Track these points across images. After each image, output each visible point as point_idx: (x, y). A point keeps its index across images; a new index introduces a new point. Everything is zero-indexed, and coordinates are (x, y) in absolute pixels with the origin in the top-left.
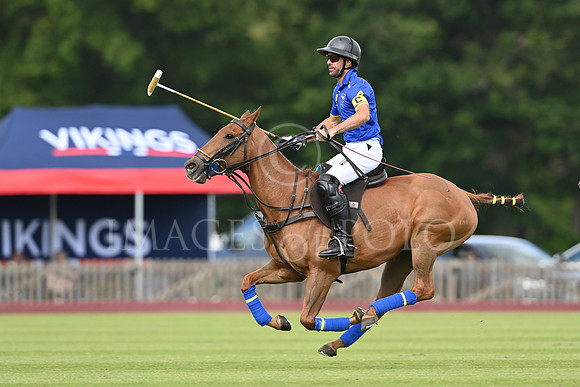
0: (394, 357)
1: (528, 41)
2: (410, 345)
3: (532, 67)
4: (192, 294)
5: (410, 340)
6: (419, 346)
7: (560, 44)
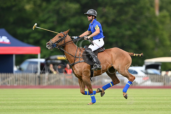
0: (67, 102)
1: (106, 10)
2: (72, 98)
3: (107, 17)
4: (8, 83)
5: (72, 97)
6: (75, 98)
7: (115, 11)
